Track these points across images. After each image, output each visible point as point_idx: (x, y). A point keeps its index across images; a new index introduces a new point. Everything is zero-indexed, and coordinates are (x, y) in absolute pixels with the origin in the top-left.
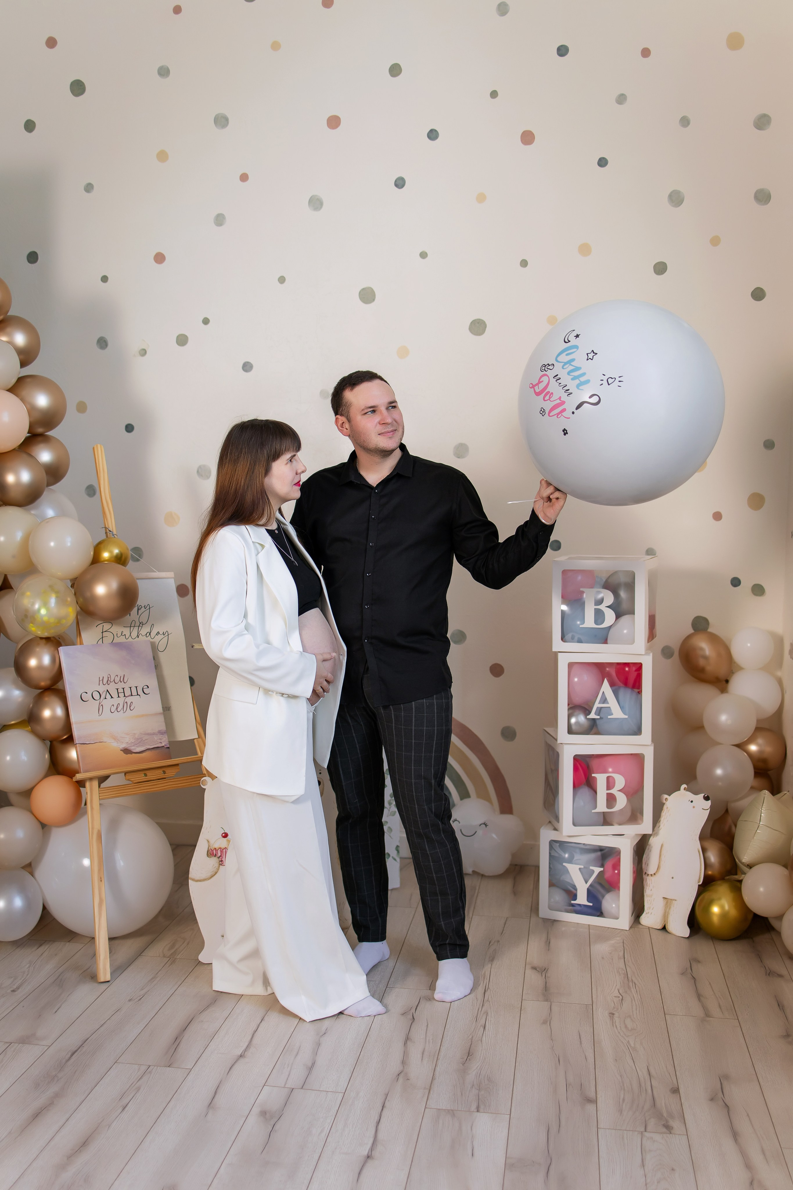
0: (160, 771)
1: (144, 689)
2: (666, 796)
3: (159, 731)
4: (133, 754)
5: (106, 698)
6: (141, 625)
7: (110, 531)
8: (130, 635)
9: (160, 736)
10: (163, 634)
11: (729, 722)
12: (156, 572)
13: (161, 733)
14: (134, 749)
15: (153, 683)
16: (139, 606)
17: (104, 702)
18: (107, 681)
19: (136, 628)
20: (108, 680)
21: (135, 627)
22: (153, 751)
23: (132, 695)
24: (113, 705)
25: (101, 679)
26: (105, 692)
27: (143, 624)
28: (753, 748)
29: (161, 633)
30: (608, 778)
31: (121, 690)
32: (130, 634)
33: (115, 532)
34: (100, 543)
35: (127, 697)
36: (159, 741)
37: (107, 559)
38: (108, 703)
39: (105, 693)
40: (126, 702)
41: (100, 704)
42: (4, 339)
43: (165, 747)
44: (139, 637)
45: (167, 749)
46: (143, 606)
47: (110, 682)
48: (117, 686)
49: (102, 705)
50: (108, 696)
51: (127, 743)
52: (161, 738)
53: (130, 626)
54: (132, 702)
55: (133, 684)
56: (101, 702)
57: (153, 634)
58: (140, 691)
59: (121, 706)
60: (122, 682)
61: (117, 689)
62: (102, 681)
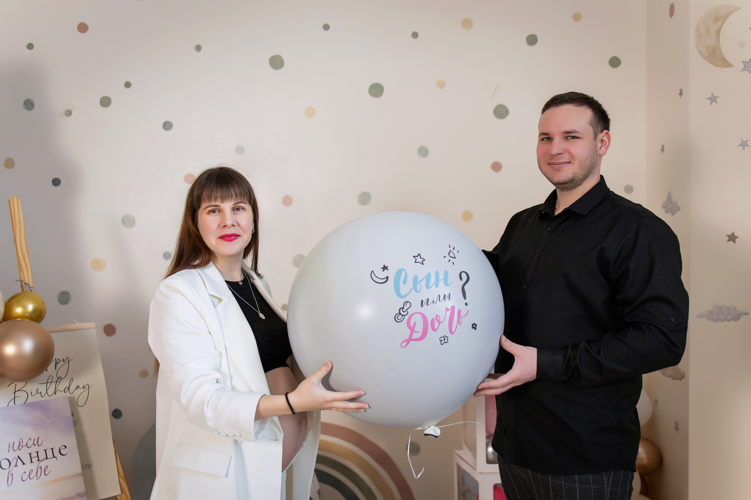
1: (61, 450)
3: (77, 493)
5: (16, 466)
6: (59, 380)
7: (26, 284)
8: (47, 392)
10: (83, 387)
12: (76, 323)
13: (80, 495)
15: (71, 441)
16: (56, 360)
17: (14, 470)
18: (19, 447)
19: (53, 385)
20: (20, 444)
21: (52, 383)
23: (47, 458)
24: (25, 472)
25: (11, 445)
26: (15, 459)
27: (61, 379)
29: (81, 386)
31: (34, 455)
32: (47, 390)
33: (31, 285)
34: (13, 298)
35: (41, 461)
37: (20, 314)
38: (19, 471)
39: (15, 461)
40: (41, 467)
41: (9, 473)
44: (57, 394)
46: (61, 359)
47: (22, 446)
48: (30, 451)
49: (12, 474)
50: (19, 463)
53: (47, 383)
54: (47, 466)
55: (48, 446)
56: (10, 471)
57: (72, 388)
58: (57, 454)
59: (34, 472)
60: (37, 445)
61: (30, 454)
62: (12, 447)
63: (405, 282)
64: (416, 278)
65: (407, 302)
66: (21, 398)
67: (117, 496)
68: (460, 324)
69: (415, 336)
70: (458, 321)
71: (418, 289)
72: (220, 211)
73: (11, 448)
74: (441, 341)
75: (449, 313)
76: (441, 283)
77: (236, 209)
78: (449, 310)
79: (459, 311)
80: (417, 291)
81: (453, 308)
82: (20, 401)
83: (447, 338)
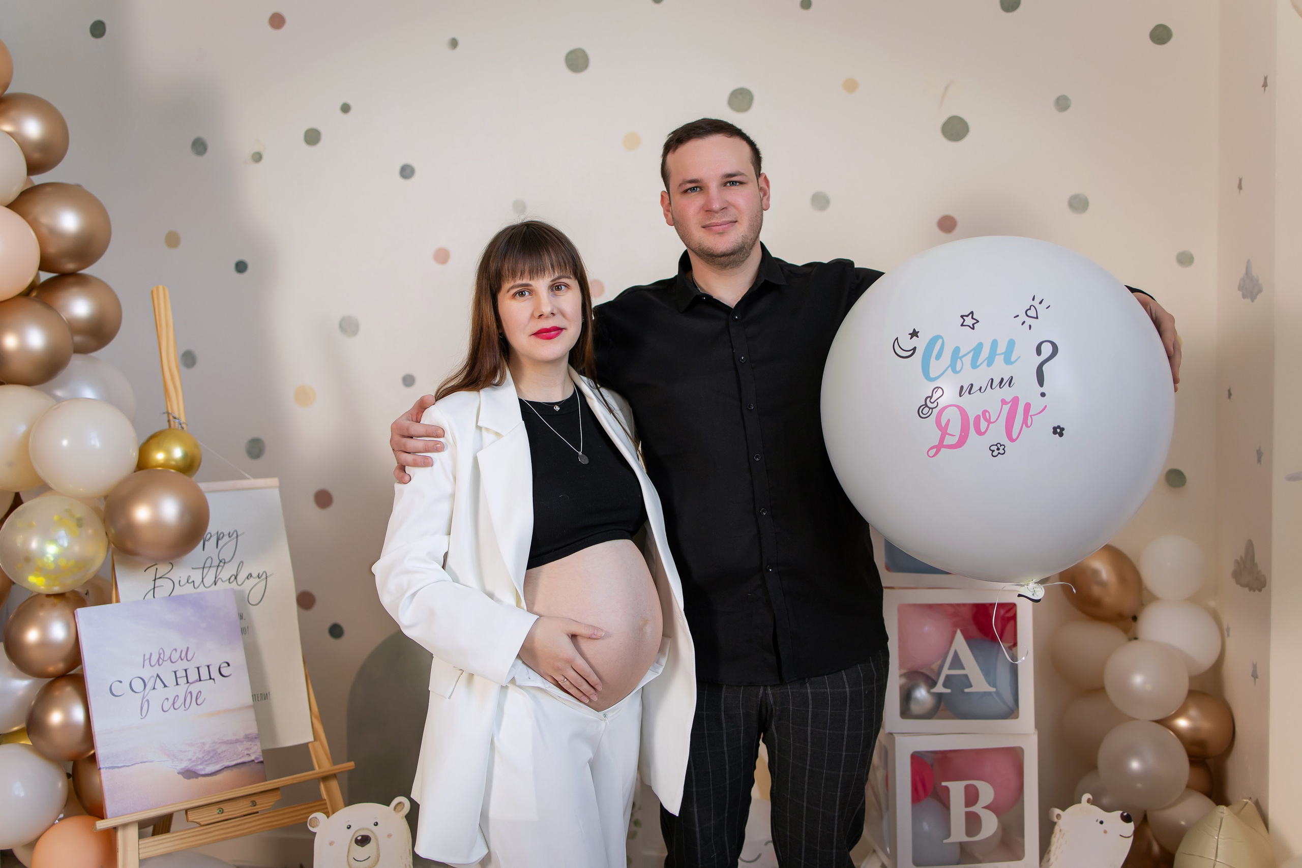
0: (246, 803)
1: (222, 670)
2: (1057, 811)
3: (246, 735)
4: (200, 778)
5: (154, 688)
6: (222, 564)
8: (203, 581)
9: (247, 744)
10: (258, 576)
11: (1149, 687)
12: (251, 478)
13: (249, 738)
14: (201, 770)
15: (237, 657)
16: (219, 534)
17: (151, 695)
18: (158, 661)
19: (213, 570)
20: (160, 657)
21: (211, 568)
22: (235, 770)
23: (200, 680)
24: (167, 699)
25: (147, 657)
26: (153, 678)
27: (225, 563)
28: (1182, 723)
29: (255, 575)
30: (967, 788)
31: (181, 673)
32: (203, 579)
35: (191, 683)
36: (246, 752)
38: (157, 696)
39: (153, 680)
40: (191, 693)
41: (143, 698)
42: (8, 128)
43: (256, 761)
44: (217, 584)
45: (260, 766)
46: (226, 533)
47: (163, 660)
48: (175, 667)
49: (148, 701)
50: (159, 684)
51: (190, 759)
52: (248, 747)
53: (204, 568)
54: (200, 692)
55: (202, 662)
56: (145, 696)
57: (241, 577)
58: (215, 674)
59: (181, 699)
60: (185, 659)
61: (175, 672)
62: (148, 660)
63: (938, 357)
64: (957, 350)
65: (938, 388)
66: (164, 587)
67: (308, 743)
68: (1027, 426)
69: (949, 440)
70: (1025, 422)
71: (958, 369)
72: (531, 292)
73: (147, 662)
74: (993, 451)
75: (1006, 408)
76: (999, 360)
77: (555, 287)
78: (1006, 403)
79: (1028, 406)
80: (955, 371)
81: (1016, 400)
82: (162, 592)
83: (1003, 447)
